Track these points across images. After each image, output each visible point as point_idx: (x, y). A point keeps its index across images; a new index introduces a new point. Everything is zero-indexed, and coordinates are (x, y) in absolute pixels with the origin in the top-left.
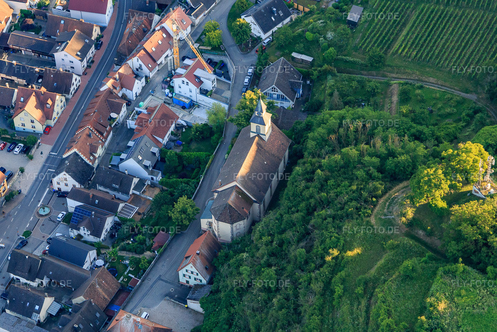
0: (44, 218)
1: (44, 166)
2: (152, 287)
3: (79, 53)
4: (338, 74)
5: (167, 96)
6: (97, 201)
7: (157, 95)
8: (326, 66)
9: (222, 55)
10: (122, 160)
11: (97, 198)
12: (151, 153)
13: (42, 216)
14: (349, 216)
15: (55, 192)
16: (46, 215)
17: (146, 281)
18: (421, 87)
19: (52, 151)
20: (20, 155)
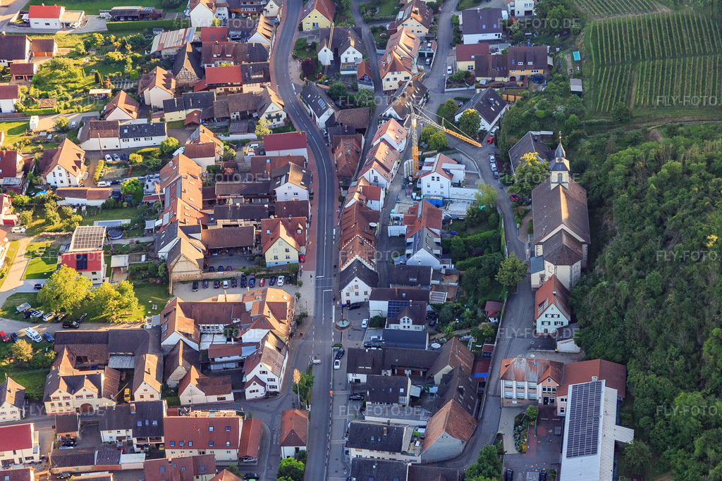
0: (347, 330)
1: (317, 289)
2: (510, 345)
3: (303, 183)
4: (590, 136)
5: (415, 200)
6: (404, 294)
7: (404, 201)
8: (574, 132)
9: (453, 153)
10: (409, 256)
11: (404, 291)
12: (435, 244)
13: (343, 328)
14: (706, 209)
15: (344, 306)
16: (347, 327)
17: (501, 342)
18: (681, 125)
19: (317, 275)
20: (285, 286)
